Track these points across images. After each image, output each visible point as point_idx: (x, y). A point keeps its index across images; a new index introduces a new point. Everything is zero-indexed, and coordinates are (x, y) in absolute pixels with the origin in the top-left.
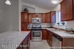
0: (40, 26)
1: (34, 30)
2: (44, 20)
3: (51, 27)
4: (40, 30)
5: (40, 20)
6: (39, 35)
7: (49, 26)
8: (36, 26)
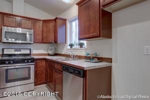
0: (28, 52)
1: (9, 63)
2: (39, 37)
3: (56, 55)
4: (28, 62)
5: (28, 36)
6: (27, 76)
7: (50, 52)
8: (15, 51)
